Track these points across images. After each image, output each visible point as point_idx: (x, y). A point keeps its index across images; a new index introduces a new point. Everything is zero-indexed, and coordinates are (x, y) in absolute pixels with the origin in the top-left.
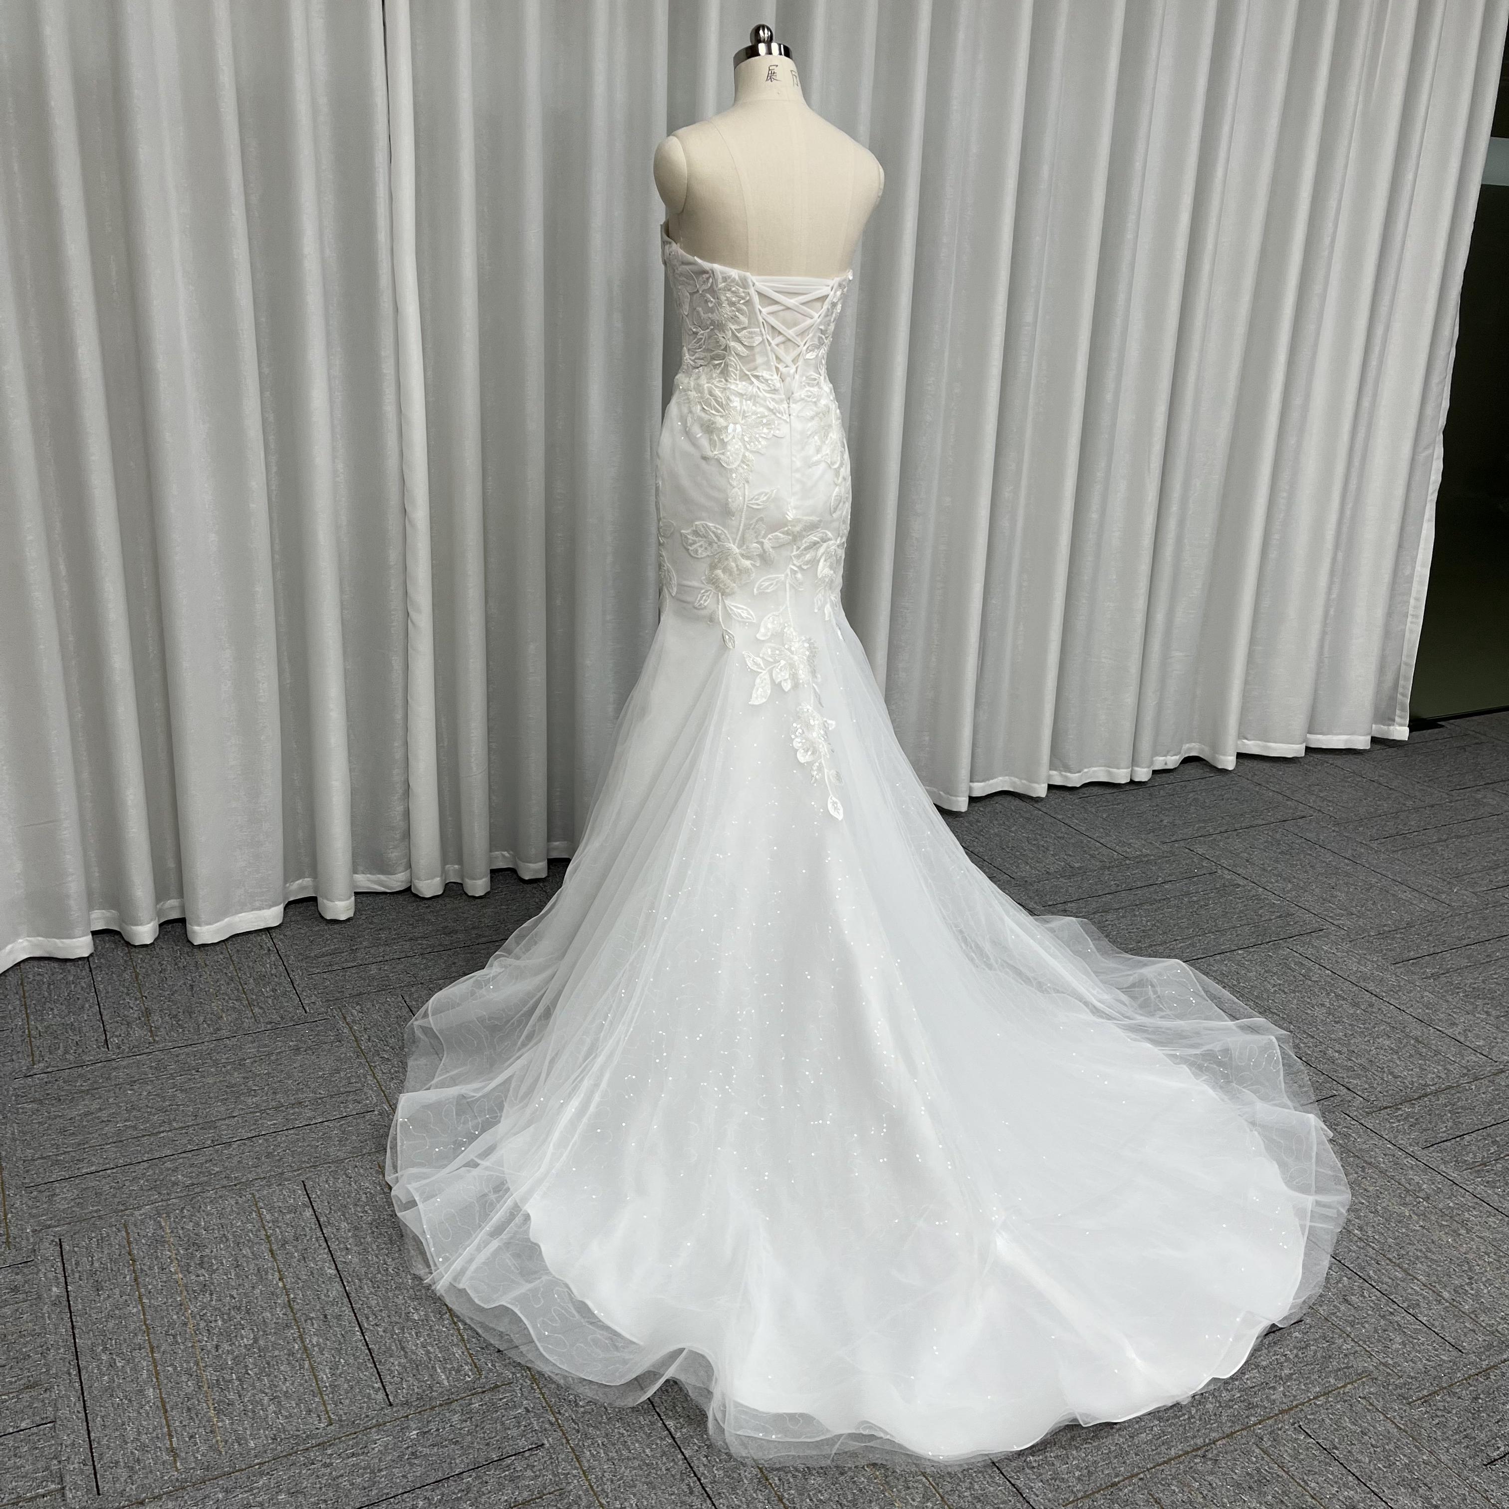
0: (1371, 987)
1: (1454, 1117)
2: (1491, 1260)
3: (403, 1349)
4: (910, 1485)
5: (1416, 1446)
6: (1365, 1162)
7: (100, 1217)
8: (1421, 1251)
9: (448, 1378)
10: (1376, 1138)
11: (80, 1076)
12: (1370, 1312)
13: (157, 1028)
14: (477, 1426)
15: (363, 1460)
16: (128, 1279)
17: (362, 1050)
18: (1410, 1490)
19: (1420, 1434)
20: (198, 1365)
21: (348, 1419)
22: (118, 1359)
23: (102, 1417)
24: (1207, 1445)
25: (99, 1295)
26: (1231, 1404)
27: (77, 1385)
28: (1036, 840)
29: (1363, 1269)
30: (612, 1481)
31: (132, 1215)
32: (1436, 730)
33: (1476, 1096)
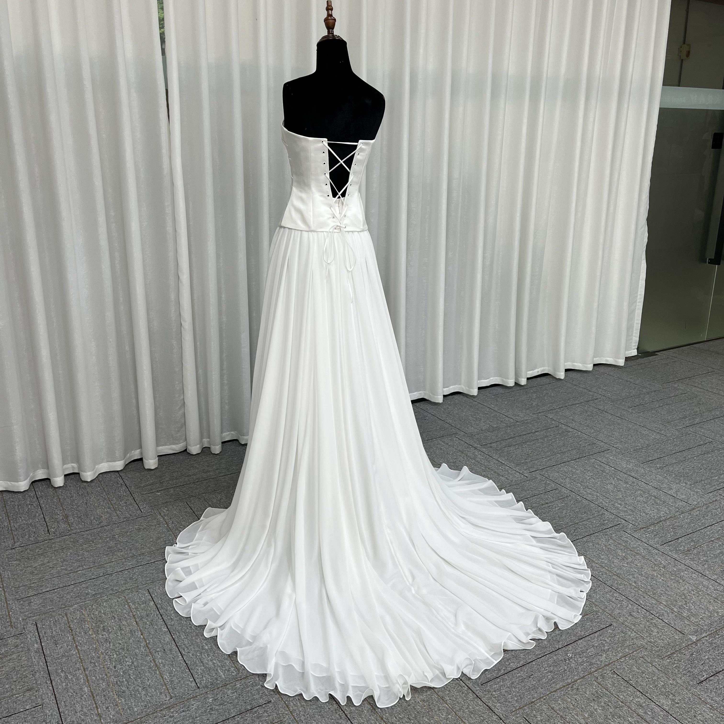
0: (633, 474)
1: (674, 530)
2: (694, 593)
3: (202, 662)
4: (441, 708)
5: (667, 677)
6: (635, 552)
7: (54, 611)
8: (663, 591)
9: (224, 674)
10: (640, 542)
11: (37, 547)
12: (642, 619)
13: (72, 523)
14: (239, 695)
15: (188, 713)
16: (70, 639)
17: (170, 528)
18: (665, 697)
19: (668, 672)
20: (107, 675)
21: (179, 696)
22: (69, 675)
23: (64, 702)
24: (573, 682)
25: (57, 647)
26: (582, 663)
27: (51, 688)
28: (475, 415)
29: (637, 600)
30: (304, 715)
31: (69, 609)
32: (654, 357)
33: (683, 520)
